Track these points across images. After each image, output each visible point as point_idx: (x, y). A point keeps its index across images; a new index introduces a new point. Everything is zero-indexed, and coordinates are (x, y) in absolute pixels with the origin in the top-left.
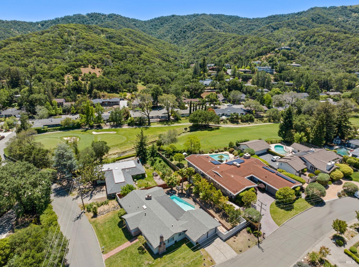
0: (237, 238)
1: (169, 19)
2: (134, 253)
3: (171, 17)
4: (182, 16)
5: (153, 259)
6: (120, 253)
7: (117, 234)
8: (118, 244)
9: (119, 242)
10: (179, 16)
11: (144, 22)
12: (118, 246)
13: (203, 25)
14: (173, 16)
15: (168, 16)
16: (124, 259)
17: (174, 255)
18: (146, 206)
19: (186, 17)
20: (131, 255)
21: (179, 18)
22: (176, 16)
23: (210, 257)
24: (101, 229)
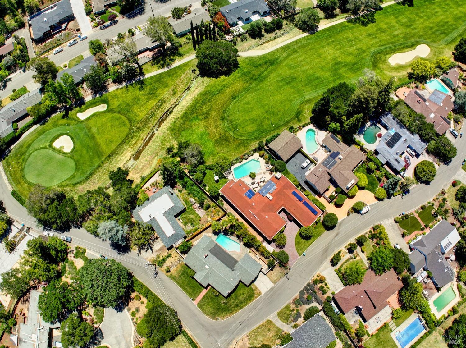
0: (273, 272)
6: (204, 299)
7: (194, 284)
9: (198, 290)
12: (199, 294)
16: (208, 302)
17: (237, 292)
18: (208, 265)
20: (211, 299)
23: (258, 289)
24: (180, 282)
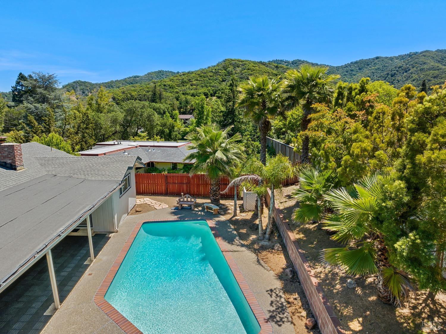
1: (371, 62)
3: (374, 60)
4: (391, 57)
10: (387, 58)
11: (337, 67)
13: (425, 63)
14: (377, 58)
15: (369, 59)
19: (397, 58)
21: (386, 60)
22: (382, 57)
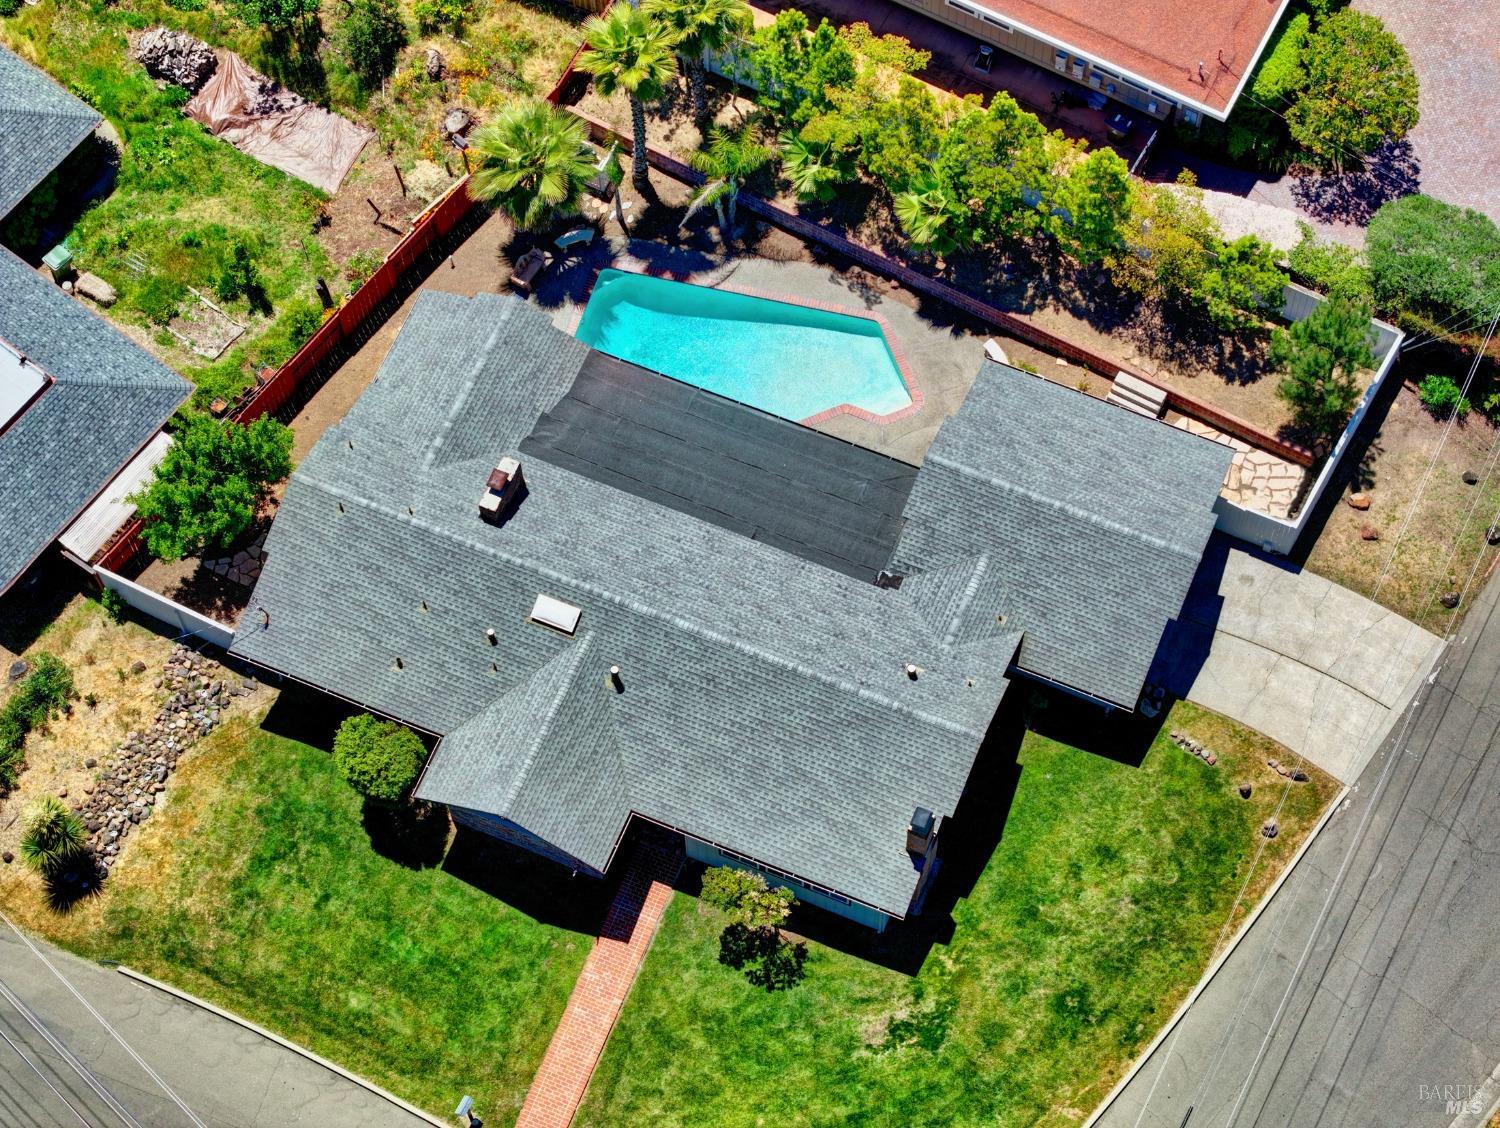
0: (1379, 497)
2: (725, 1004)
5: (901, 979)
6: (619, 1065)
8: (535, 1012)
9: (524, 985)
16: (691, 1093)
17: (1017, 858)
18: (557, 590)
23: (1269, 746)
24: (266, 959)
